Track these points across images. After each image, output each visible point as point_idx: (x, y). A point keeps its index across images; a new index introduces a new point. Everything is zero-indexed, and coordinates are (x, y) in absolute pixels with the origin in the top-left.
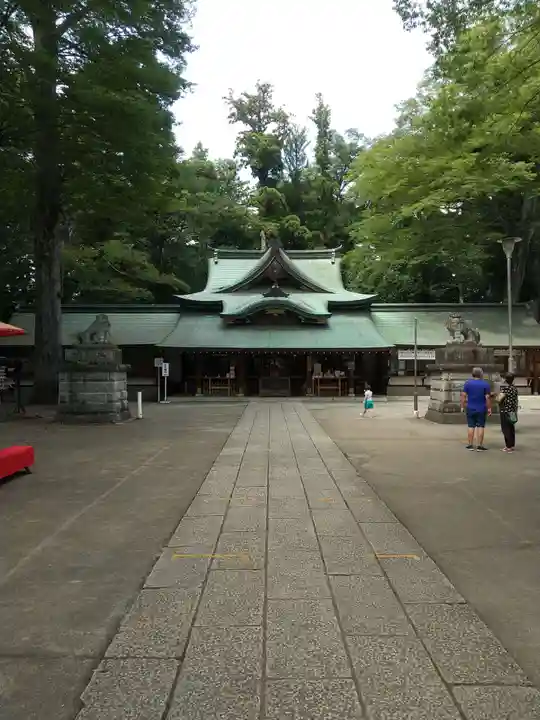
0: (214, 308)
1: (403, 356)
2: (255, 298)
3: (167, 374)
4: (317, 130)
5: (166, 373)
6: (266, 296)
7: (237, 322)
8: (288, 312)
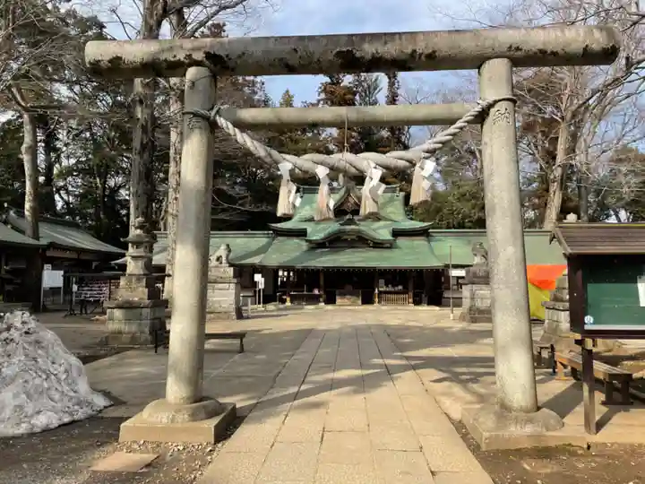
0: (301, 234)
1: (455, 273)
2: (334, 226)
3: (263, 287)
4: (388, 80)
5: (261, 286)
6: (341, 225)
7: (318, 246)
8: (358, 237)
